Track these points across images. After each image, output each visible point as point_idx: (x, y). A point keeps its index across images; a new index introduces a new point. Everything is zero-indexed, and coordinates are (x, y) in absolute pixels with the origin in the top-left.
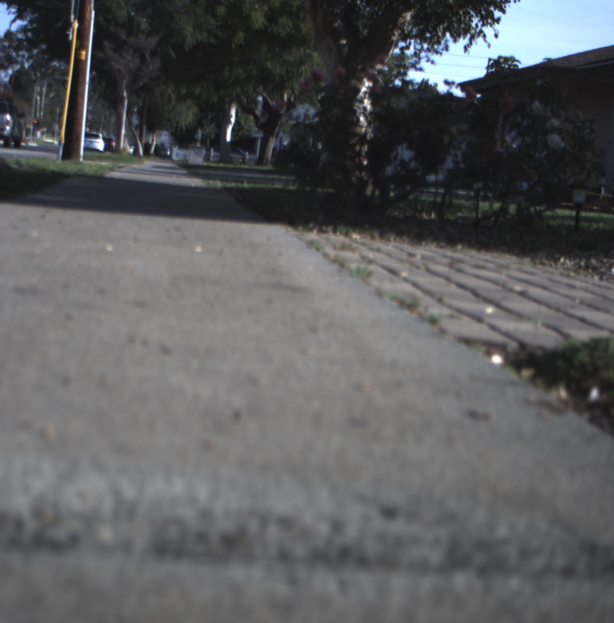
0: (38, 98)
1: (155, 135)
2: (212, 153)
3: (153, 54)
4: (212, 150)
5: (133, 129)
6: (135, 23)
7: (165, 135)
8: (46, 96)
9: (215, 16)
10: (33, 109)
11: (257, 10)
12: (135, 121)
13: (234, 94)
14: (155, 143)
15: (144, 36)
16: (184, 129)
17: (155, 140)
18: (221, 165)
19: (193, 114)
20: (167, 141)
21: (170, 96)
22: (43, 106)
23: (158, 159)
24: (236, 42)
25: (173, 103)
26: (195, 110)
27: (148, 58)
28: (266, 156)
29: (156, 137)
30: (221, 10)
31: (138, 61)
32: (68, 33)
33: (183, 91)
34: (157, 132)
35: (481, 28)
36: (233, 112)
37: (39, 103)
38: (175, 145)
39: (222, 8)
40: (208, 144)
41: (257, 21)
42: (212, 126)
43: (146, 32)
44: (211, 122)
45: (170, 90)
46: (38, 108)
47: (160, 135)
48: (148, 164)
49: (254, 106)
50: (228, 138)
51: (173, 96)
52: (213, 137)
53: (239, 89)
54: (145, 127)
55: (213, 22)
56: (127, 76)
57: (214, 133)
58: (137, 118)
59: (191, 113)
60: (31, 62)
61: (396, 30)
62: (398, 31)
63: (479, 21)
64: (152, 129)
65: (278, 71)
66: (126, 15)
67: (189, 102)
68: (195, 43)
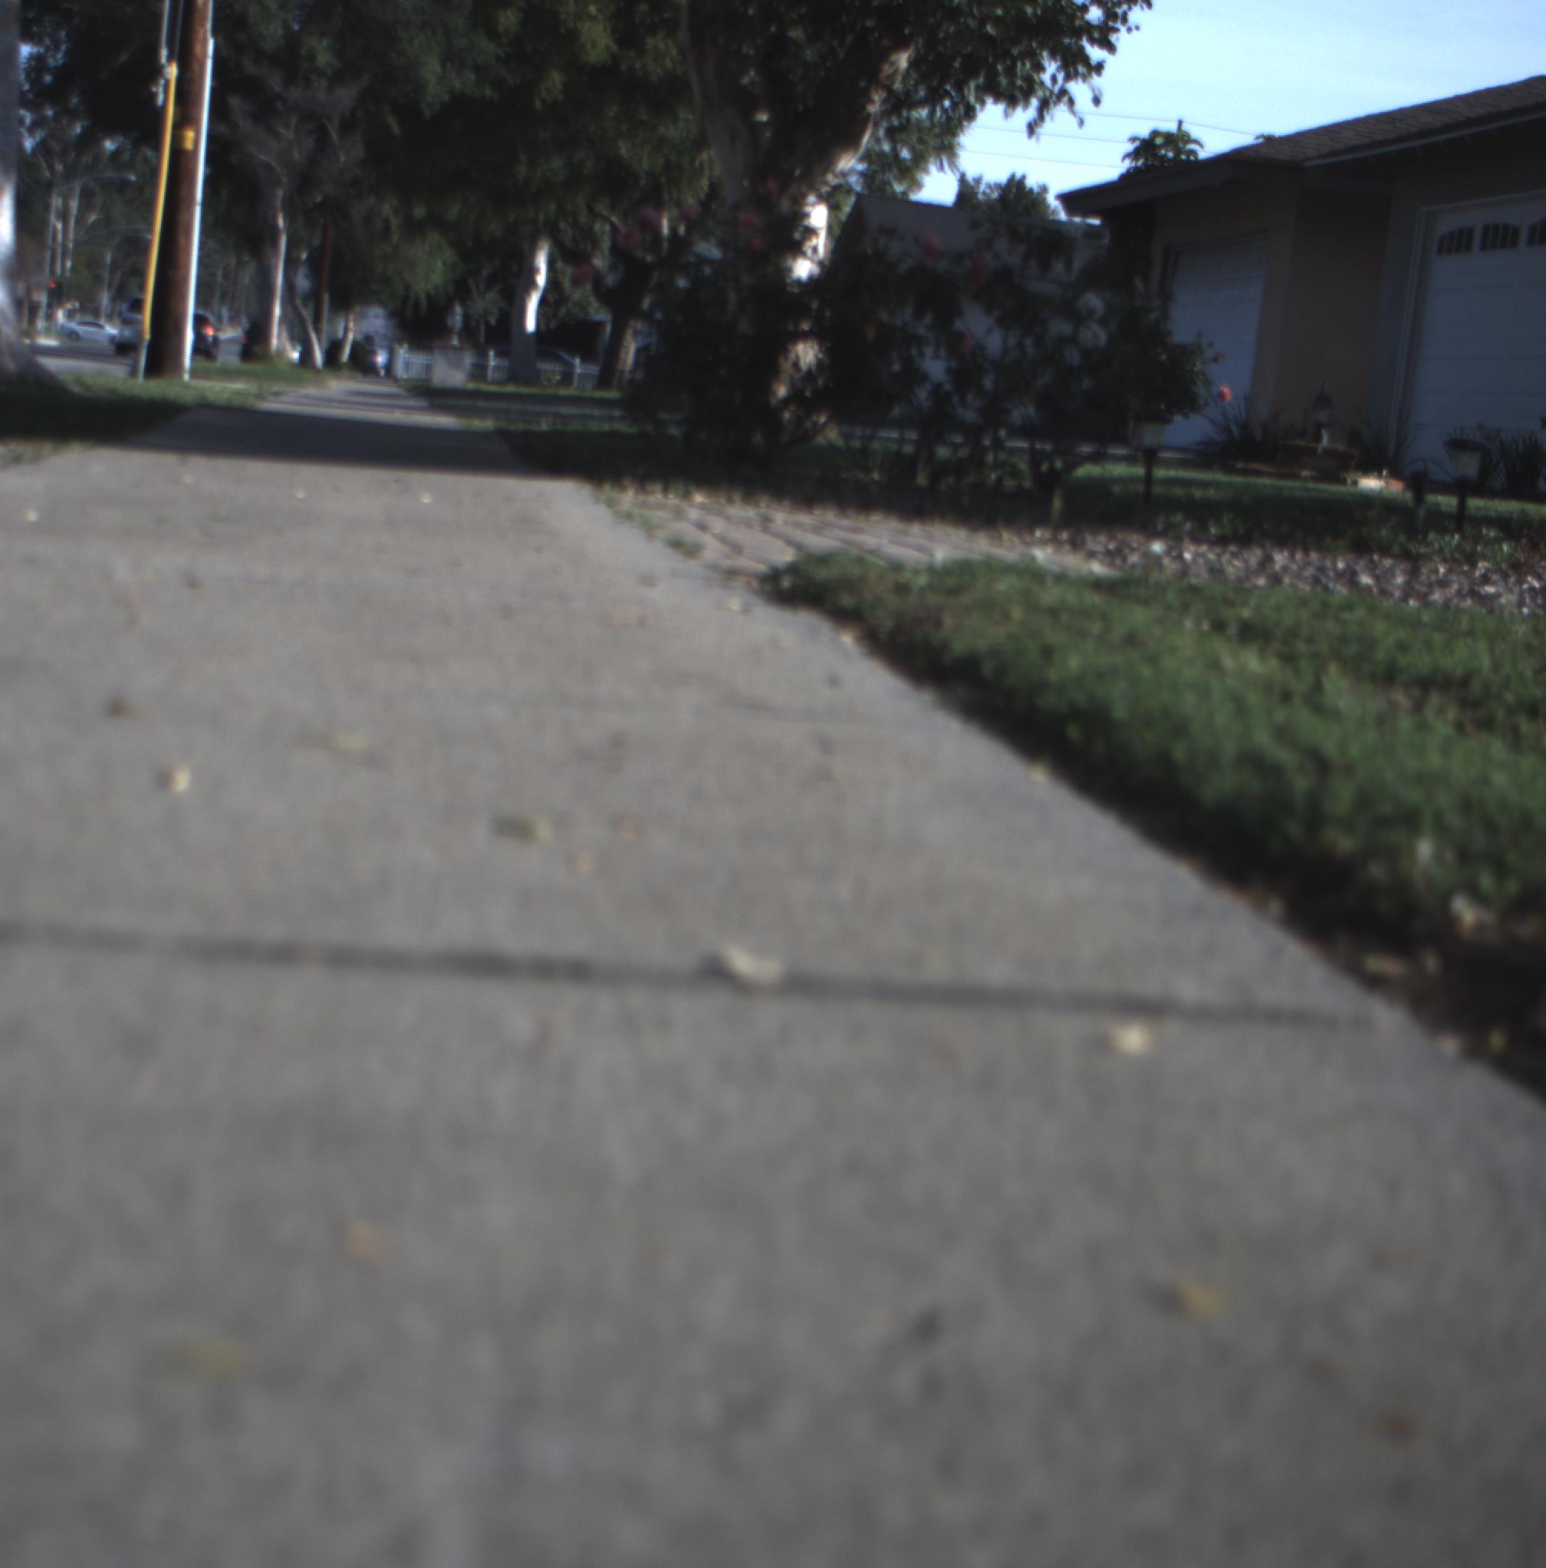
0: (59, 226)
1: (351, 317)
2: (492, 361)
3: (348, 126)
4: (491, 353)
5: (298, 302)
6: (303, 52)
7: (376, 317)
8: (79, 221)
9: (493, 34)
10: (48, 255)
11: (593, 18)
12: (303, 283)
13: (541, 218)
14: (351, 337)
15: (324, 83)
16: (424, 302)
17: (351, 330)
18: (510, 388)
19: (444, 264)
20: (382, 330)
21: (387, 221)
22: (71, 246)
23: (359, 376)
24: (544, 93)
25: (395, 239)
26: (449, 254)
27: (334, 137)
28: (620, 367)
29: (355, 321)
30: (508, 19)
31: (309, 143)
32: (154, 89)
33: (420, 212)
34: (358, 309)
35: (1063, 86)
36: (541, 262)
37: (60, 237)
38: (400, 342)
39: (509, 14)
40: (482, 338)
41: (594, 46)
42: (490, 296)
43: (330, 72)
44: (489, 286)
45: (386, 209)
46: (59, 251)
47: (364, 316)
48: (338, 386)
49: (589, 247)
50: (531, 325)
51: (395, 222)
52: (493, 321)
53: (553, 207)
54: (326, 297)
55: (487, 48)
56: (285, 180)
57: (495, 311)
58: (307, 276)
59: (439, 264)
60: (39, 135)
61: (877, 91)
62: (880, 93)
63: (1058, 69)
64: (343, 302)
65: (646, 164)
66: (280, 32)
67: (434, 237)
68: (446, 97)
